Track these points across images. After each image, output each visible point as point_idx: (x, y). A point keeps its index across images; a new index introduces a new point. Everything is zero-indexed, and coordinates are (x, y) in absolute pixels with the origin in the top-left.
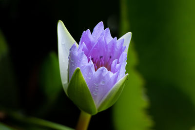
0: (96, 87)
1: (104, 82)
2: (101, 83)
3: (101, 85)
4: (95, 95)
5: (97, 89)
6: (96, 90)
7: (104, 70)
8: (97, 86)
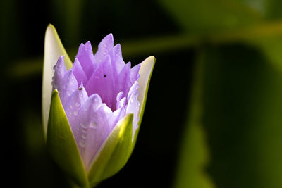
0: (84, 132)
1: (96, 124)
2: (91, 126)
3: (92, 129)
4: (83, 146)
5: (85, 135)
6: (83, 137)
7: (96, 100)
8: (85, 130)
